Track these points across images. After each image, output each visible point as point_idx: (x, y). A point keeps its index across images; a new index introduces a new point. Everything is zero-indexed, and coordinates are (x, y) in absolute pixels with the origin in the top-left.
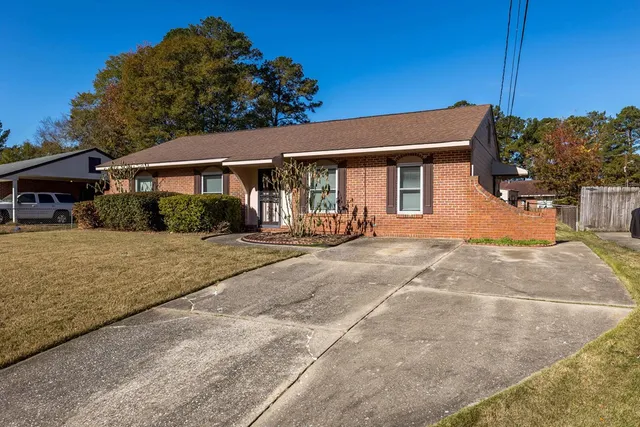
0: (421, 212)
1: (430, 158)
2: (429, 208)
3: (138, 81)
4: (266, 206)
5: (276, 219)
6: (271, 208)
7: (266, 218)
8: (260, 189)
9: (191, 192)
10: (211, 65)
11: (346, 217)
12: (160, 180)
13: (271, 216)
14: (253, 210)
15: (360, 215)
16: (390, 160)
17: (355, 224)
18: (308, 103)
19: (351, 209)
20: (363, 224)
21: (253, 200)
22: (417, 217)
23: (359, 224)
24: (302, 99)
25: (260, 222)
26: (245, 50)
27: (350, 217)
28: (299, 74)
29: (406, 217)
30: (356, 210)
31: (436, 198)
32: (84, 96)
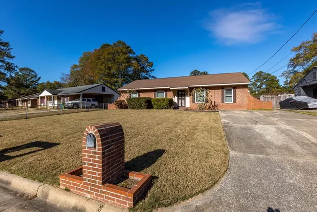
0: (232, 102)
1: (235, 87)
2: (235, 101)
3: (99, 61)
4: (180, 101)
5: (183, 105)
6: (182, 102)
7: (180, 105)
8: (178, 96)
9: (153, 97)
10: (124, 56)
11: (208, 104)
12: (141, 94)
13: (182, 104)
14: (176, 103)
15: (213, 104)
16: (222, 88)
17: (211, 106)
18: (150, 70)
19: (210, 102)
20: (214, 106)
21: (176, 99)
22: (231, 104)
23: (213, 106)
24: (148, 68)
25: (178, 106)
26: (131, 52)
27: (210, 104)
28: (147, 60)
29: (228, 104)
30: (211, 102)
31: (237, 98)
32: (75, 66)
